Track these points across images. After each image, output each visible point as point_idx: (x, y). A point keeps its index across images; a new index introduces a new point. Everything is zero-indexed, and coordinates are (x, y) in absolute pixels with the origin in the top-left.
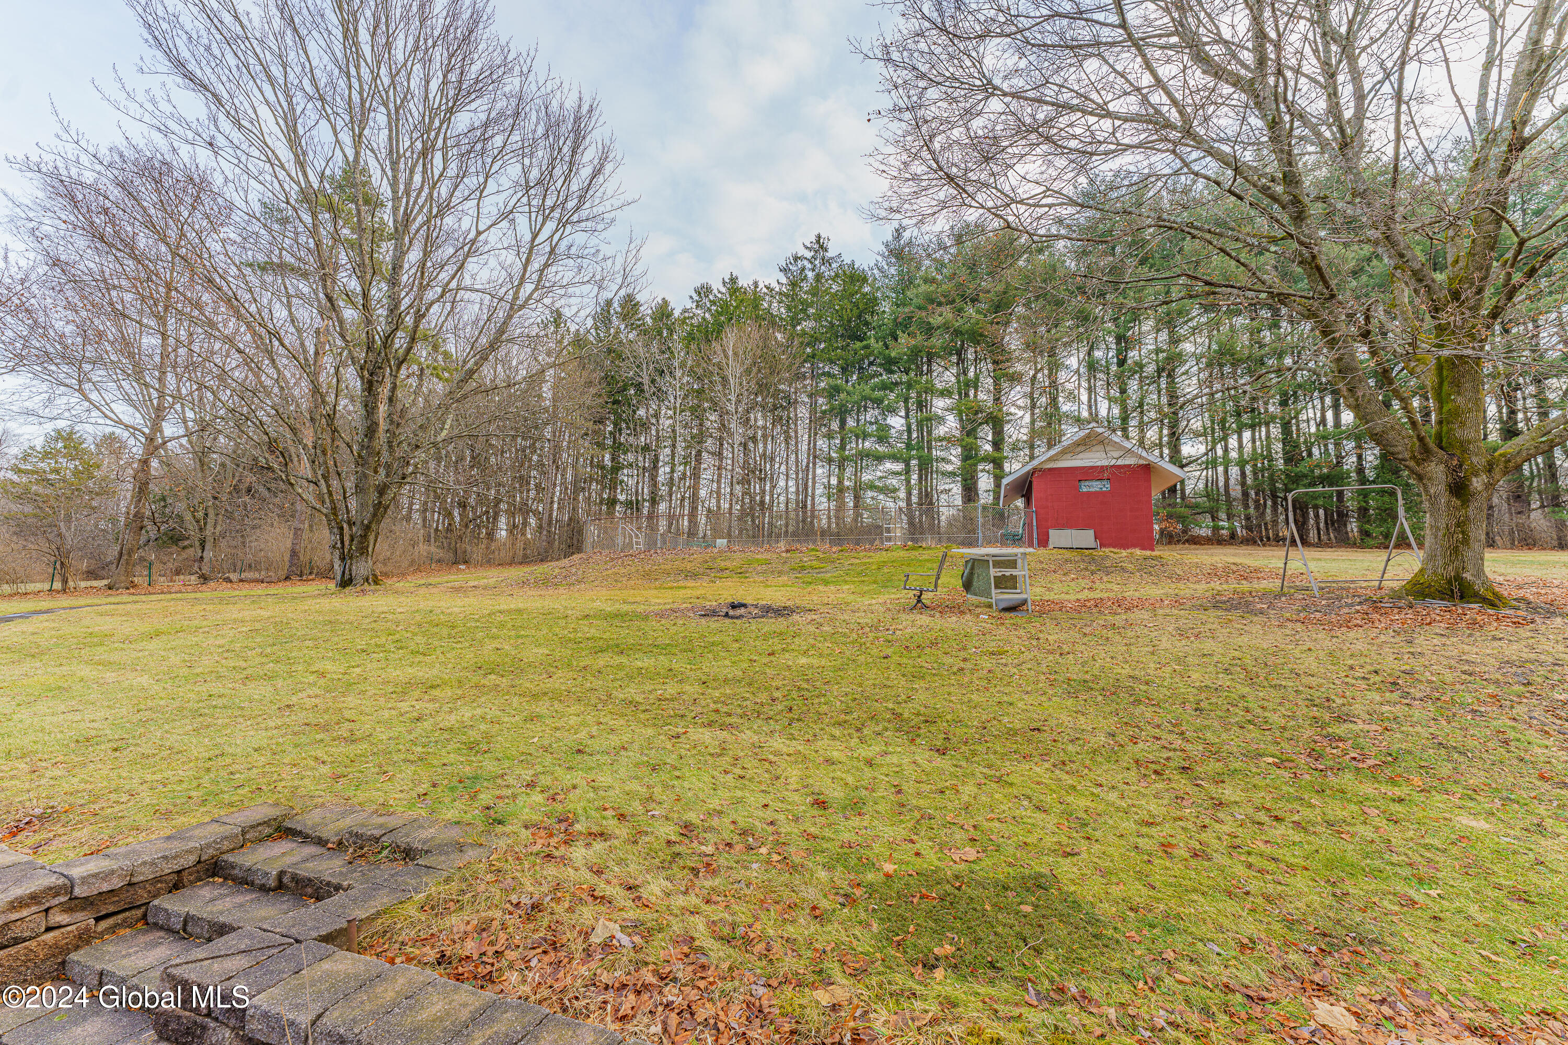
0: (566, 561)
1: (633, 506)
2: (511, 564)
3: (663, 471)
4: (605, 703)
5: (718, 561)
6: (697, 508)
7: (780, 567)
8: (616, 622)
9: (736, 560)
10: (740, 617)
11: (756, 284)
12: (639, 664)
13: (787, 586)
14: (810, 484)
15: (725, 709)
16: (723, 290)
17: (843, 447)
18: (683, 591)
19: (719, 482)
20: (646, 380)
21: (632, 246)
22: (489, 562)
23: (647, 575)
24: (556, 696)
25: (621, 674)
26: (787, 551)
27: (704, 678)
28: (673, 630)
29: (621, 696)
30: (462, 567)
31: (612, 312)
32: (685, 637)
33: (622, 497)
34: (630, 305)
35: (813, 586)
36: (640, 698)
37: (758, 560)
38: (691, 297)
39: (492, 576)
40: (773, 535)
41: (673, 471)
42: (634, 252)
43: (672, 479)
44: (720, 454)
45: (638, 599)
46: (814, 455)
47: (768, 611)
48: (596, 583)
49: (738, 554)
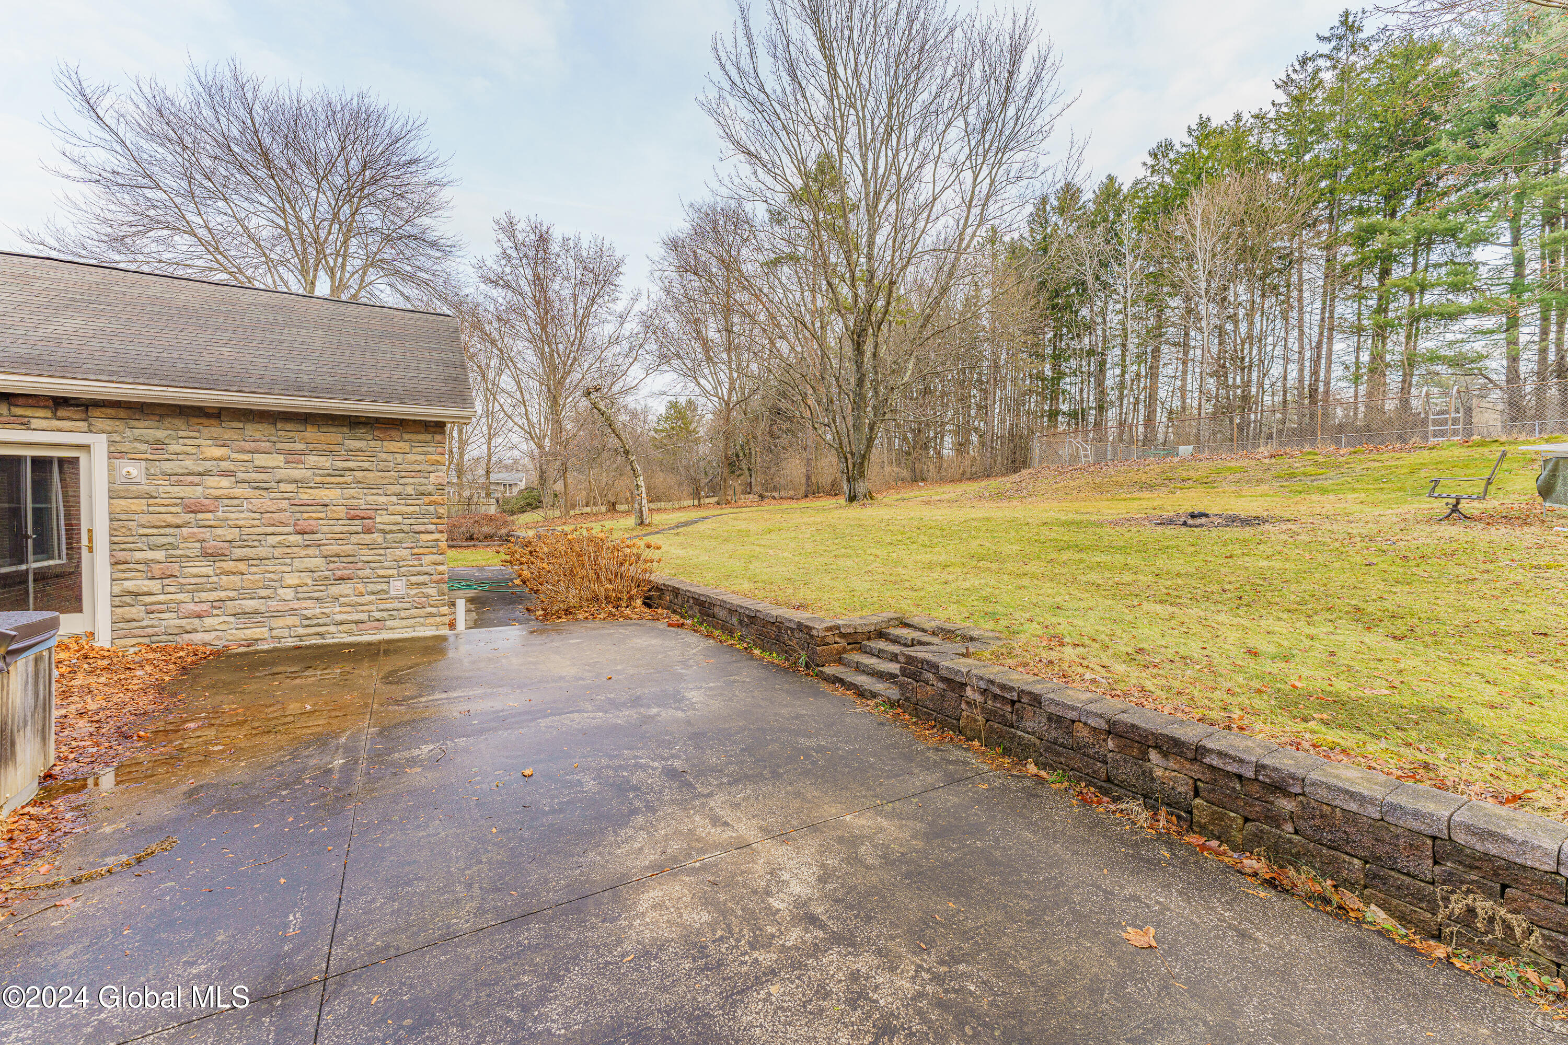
0: (1016, 476)
1: (1077, 416)
2: (960, 480)
3: (1112, 375)
4: (1072, 583)
5: (1179, 471)
6: (1155, 411)
7: (1260, 476)
8: (1072, 528)
9: (1203, 468)
10: (1201, 525)
11: (1238, 117)
12: (1098, 560)
13: (1266, 495)
14: (1323, 366)
15: (1176, 593)
16: (1189, 141)
17: (1382, 309)
18: (1137, 503)
19: (1184, 380)
20: (1090, 278)
21: (1074, 150)
22: (943, 479)
23: (1098, 488)
24: (1033, 576)
25: (1082, 566)
26: (1272, 457)
27: (1157, 572)
28: (1127, 535)
29: (1085, 579)
30: (922, 484)
31: (1048, 208)
32: (1139, 541)
33: (1064, 407)
34: (1070, 193)
35: (1303, 495)
36: (1100, 582)
37: (1229, 468)
38: (1145, 164)
39: (950, 491)
40: (1263, 434)
41: (1123, 374)
42: (1075, 157)
43: (1122, 382)
44: (1186, 345)
45: (1090, 510)
46: (1329, 326)
47: (1233, 520)
48: (1046, 496)
49: (1204, 463)
